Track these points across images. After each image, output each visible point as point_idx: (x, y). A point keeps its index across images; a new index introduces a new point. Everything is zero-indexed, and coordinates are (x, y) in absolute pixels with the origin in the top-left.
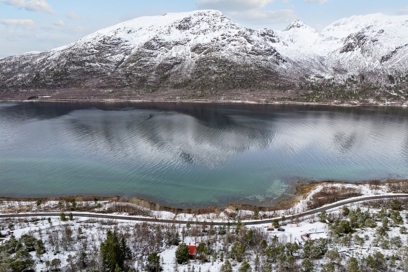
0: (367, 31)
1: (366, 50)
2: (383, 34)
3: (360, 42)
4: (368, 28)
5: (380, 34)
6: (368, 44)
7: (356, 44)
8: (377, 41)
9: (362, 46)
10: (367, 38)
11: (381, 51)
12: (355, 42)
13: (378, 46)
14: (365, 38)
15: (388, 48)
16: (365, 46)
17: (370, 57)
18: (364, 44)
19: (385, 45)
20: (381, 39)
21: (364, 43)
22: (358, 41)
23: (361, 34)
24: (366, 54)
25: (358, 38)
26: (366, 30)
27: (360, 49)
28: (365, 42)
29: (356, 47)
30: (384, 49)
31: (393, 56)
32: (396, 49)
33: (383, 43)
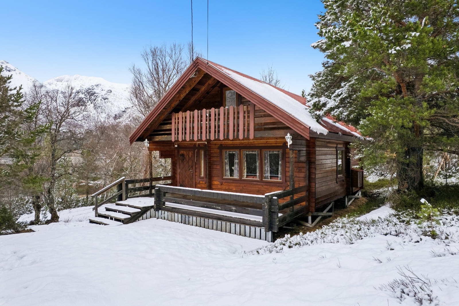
0: (97, 88)
1: (99, 107)
2: (111, 94)
3: (92, 98)
4: (97, 85)
5: (109, 93)
6: (99, 101)
7: (88, 100)
8: (107, 99)
9: (94, 102)
10: (98, 94)
11: (113, 109)
12: (86, 97)
13: (109, 104)
14: (95, 95)
15: (119, 108)
16: (97, 103)
17: (104, 113)
18: (96, 101)
19: (115, 103)
20: (110, 97)
21: (95, 99)
22: (89, 96)
23: (91, 90)
24: (99, 110)
25: (89, 93)
26: (95, 87)
27: (92, 105)
28: (97, 99)
29: (88, 102)
30: (115, 108)
31: (124, 115)
32: (126, 109)
33: (113, 102)
